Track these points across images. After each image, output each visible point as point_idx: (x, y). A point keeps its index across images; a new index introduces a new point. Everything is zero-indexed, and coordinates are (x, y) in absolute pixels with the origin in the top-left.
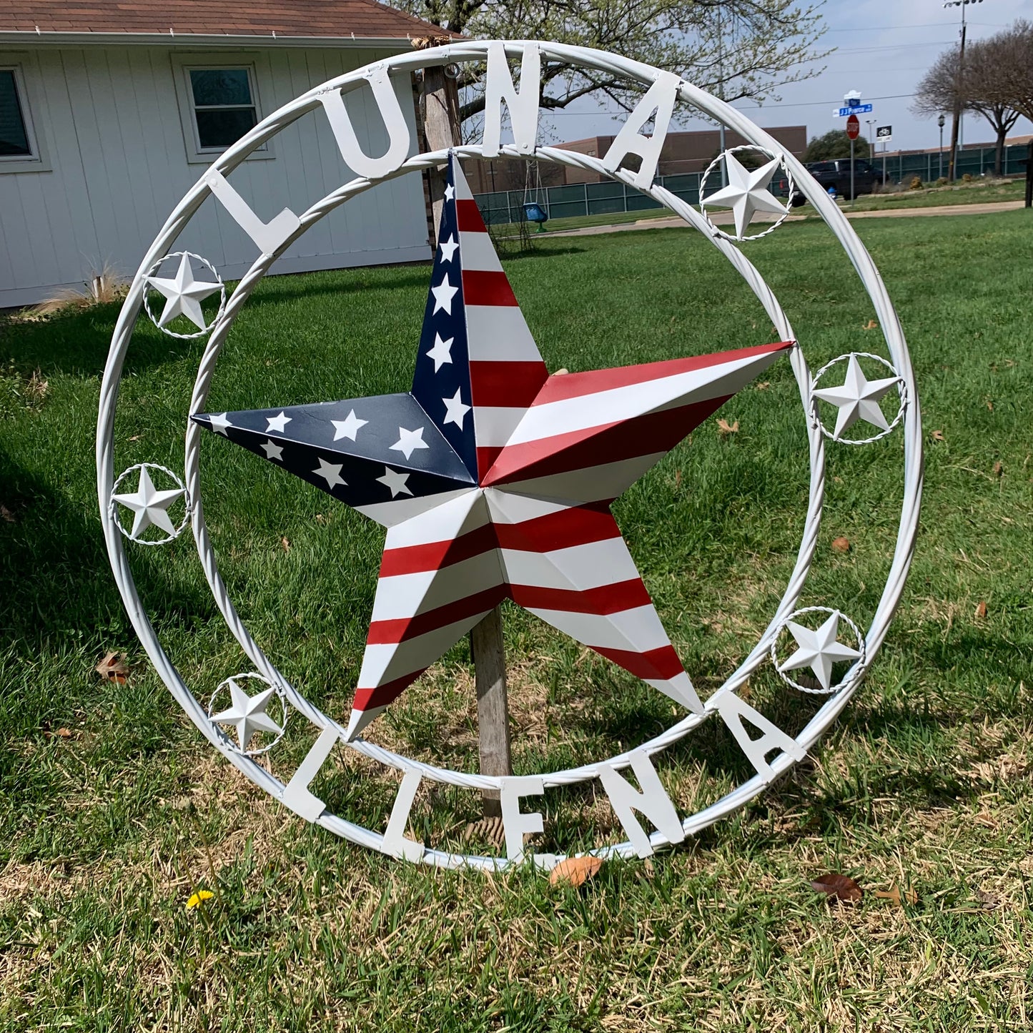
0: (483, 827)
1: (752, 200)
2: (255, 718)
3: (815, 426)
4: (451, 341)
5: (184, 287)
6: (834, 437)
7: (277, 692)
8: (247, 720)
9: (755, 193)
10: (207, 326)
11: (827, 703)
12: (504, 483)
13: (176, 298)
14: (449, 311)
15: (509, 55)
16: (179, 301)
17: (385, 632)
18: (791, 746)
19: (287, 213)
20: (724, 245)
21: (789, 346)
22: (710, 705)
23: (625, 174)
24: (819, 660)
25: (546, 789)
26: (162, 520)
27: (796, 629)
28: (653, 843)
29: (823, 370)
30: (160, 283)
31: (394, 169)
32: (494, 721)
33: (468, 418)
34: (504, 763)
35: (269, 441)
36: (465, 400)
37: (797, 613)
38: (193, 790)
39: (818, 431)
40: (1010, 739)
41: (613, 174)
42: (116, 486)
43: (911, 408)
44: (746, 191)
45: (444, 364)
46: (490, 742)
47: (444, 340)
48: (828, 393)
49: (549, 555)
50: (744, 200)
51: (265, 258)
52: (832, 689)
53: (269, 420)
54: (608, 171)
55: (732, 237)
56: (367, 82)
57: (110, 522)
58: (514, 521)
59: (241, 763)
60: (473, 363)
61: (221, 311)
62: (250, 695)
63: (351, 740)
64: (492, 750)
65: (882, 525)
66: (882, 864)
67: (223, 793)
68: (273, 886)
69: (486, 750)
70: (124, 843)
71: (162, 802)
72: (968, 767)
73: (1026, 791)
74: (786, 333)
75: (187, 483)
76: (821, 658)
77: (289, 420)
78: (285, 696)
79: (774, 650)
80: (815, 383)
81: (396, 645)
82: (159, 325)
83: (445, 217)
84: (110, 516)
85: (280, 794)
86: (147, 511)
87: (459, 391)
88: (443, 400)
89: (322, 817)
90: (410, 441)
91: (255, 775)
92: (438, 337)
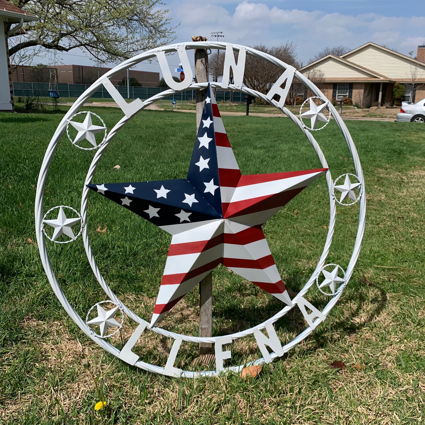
0: (201, 359)
1: (318, 117)
3: (334, 199)
4: (208, 160)
5: (88, 127)
6: (340, 203)
7: (120, 308)
8: (106, 322)
9: (319, 114)
10: (98, 145)
11: (333, 299)
12: (232, 217)
13: (84, 132)
14: (207, 147)
15: (234, 50)
16: (85, 133)
17: (171, 279)
18: (321, 316)
19: (138, 100)
20: (307, 132)
21: (327, 170)
22: (294, 302)
23: (274, 101)
24: (333, 283)
25: (233, 341)
26: (69, 232)
27: (325, 272)
28: (272, 358)
29: (338, 179)
30: (75, 124)
31: (186, 88)
32: (207, 315)
33: (218, 191)
34: (210, 332)
35: (126, 197)
36: (215, 184)
37: (325, 266)
38: (49, 358)
39: (334, 200)
40: (359, 308)
41: (270, 101)
42: (45, 216)
43: (363, 194)
44: (317, 113)
45: (205, 169)
46: (205, 323)
47: (205, 159)
48: (339, 187)
49: (246, 246)
50: (315, 116)
51: (127, 118)
52: (336, 294)
53: (125, 188)
54: (268, 99)
55: (310, 129)
56: (176, 51)
57: (41, 233)
58: (234, 232)
59: (100, 342)
60: (220, 169)
61: (104, 139)
62: (107, 311)
63: (152, 328)
64: (206, 326)
65: (269, 232)
66: (347, 356)
67: (64, 358)
68: (123, 395)
69: (203, 327)
70: (26, 387)
71: (37, 365)
72: (352, 319)
73: (376, 326)
74: (325, 165)
75: (82, 215)
76: (333, 282)
77: (134, 188)
78: (123, 310)
79: (317, 280)
80: (335, 184)
81: (179, 284)
82: (74, 143)
83: (205, 109)
84: (41, 230)
85: (118, 354)
86: (62, 228)
87: (213, 179)
88: (205, 183)
89: (138, 362)
90: (190, 199)
91: (107, 347)
92: (201, 158)
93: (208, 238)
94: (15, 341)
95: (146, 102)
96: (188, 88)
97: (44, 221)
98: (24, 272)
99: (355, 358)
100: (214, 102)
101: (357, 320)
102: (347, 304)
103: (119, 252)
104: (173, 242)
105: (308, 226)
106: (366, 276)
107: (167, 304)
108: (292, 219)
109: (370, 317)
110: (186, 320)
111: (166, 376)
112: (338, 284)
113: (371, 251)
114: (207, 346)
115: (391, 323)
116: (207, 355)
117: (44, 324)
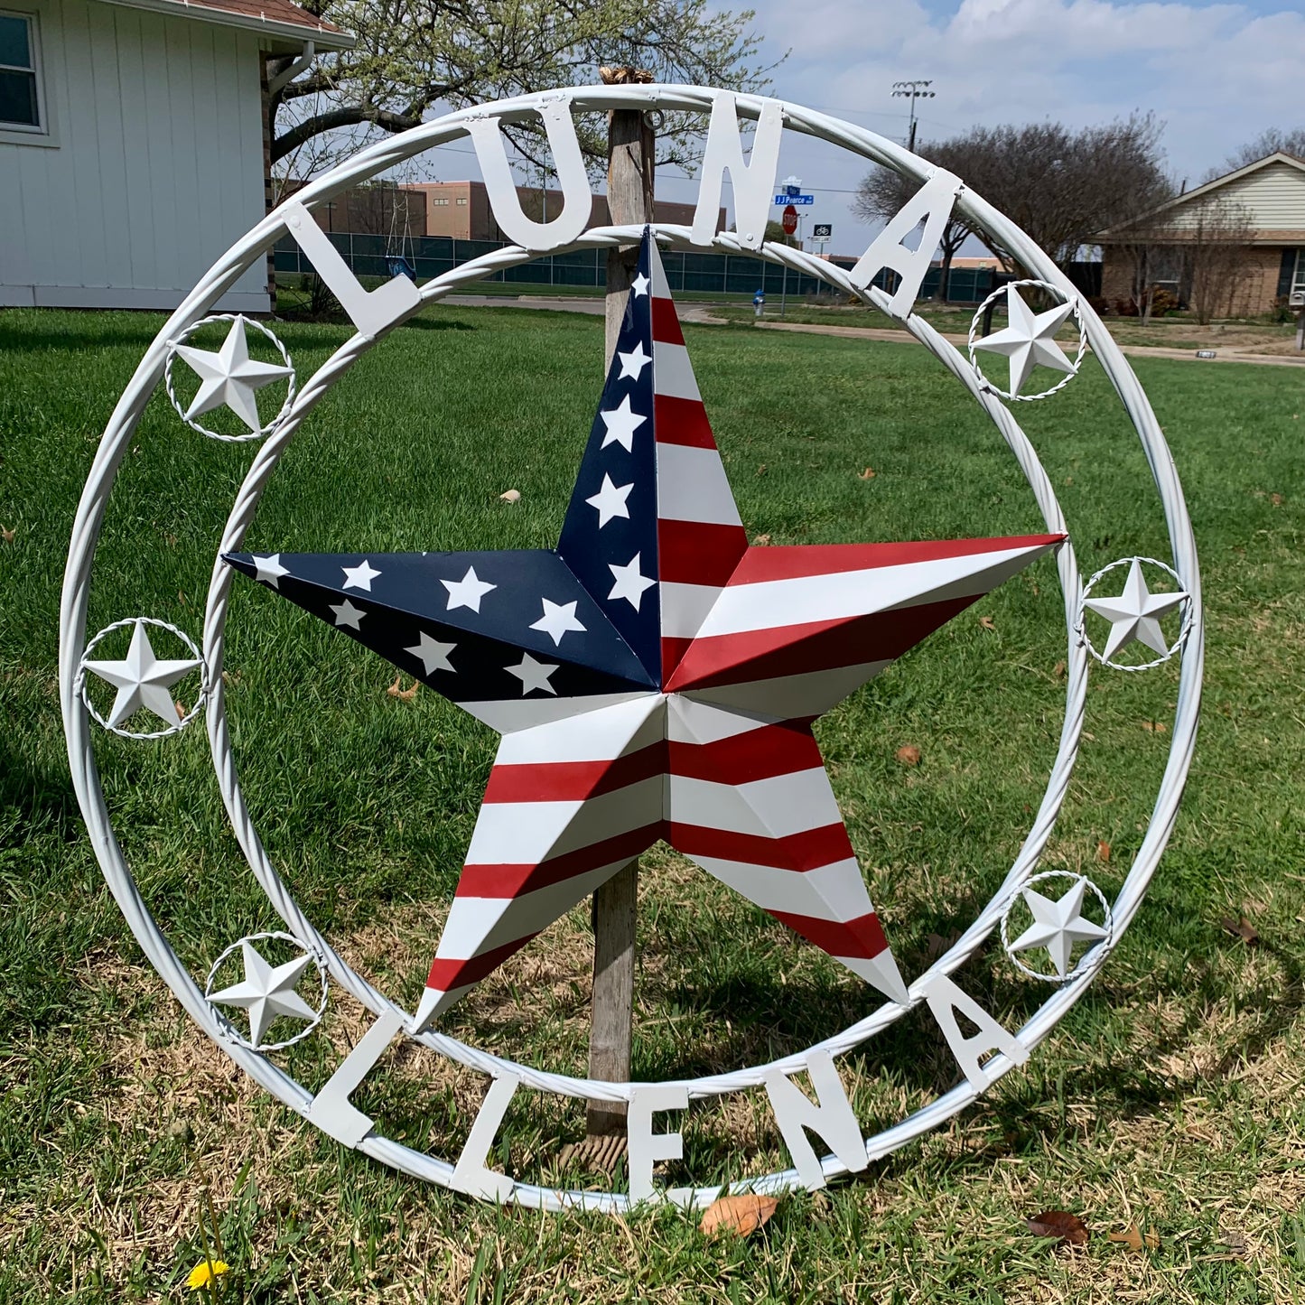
0: (587, 1150)
1: (1036, 350)
2: (279, 998)
3: (1082, 644)
4: (629, 488)
5: (233, 368)
6: (1103, 659)
7: (316, 960)
8: (267, 1000)
9: (1039, 342)
10: (263, 425)
11: (1058, 993)
12: (695, 688)
13: (220, 381)
14: (628, 444)
15: (742, 112)
16: (221, 390)
17: (487, 881)
18: (1012, 1047)
19: (402, 280)
20: (993, 403)
21: (1060, 540)
22: (917, 990)
23: (877, 294)
24: (1060, 939)
25: (691, 1101)
26: (162, 703)
27: (1034, 900)
28: (826, 1173)
29: (1099, 574)
30: (194, 356)
31: (566, 242)
32: (616, 1006)
33: (651, 597)
34: (623, 1062)
35: (347, 602)
36: (645, 571)
37: (1037, 878)
38: (124, 1088)
39: (1083, 649)
40: (1193, 1023)
41: (862, 293)
42: (89, 648)
43: (1195, 632)
44: (1031, 339)
45: (615, 518)
46: (608, 1033)
47: (618, 484)
48: (1104, 603)
49: (741, 788)
50: (1025, 351)
51: (362, 340)
52: (1069, 976)
53: (346, 571)
54: (855, 287)
55: (1005, 394)
56: (540, 115)
57: (76, 701)
58: (702, 739)
60: (662, 521)
61: (286, 407)
62: (274, 964)
63: (419, 1032)
64: (608, 1044)
65: (947, 732)
66: (1102, 1194)
67: (171, 1093)
68: (300, 1244)
69: (601, 1044)
70: (30, 1176)
71: (81, 1108)
72: (1154, 1061)
73: (1234, 1095)
74: (1056, 523)
75: (206, 651)
76: (1060, 936)
77: (377, 573)
78: (326, 967)
79: (1004, 924)
80: (1087, 591)
81: (508, 901)
82: (186, 417)
83: (630, 317)
84: (76, 692)
85: (306, 1107)
86: (138, 689)
87: (637, 558)
88: (611, 566)
89: (366, 1140)
90: (559, 620)
91: (270, 1078)
92: (607, 480)
93: (610, 751)
94: (38, 1024)
95: (430, 288)
96: (575, 241)
97: (85, 663)
98: (127, 808)
99: (1132, 1207)
100: (663, 291)
101: (1175, 1066)
102: (1151, 1005)
103: (435, 764)
104: (502, 759)
105: (1092, 720)
106: (1246, 908)
107: (468, 962)
108: (1039, 694)
109: (1225, 1060)
110: (587, 1007)
111: (458, 1195)
112: (1082, 945)
113: (1287, 821)
114: (609, 1109)
115: (1295, 1088)
116: (607, 1140)
117: (145, 975)
